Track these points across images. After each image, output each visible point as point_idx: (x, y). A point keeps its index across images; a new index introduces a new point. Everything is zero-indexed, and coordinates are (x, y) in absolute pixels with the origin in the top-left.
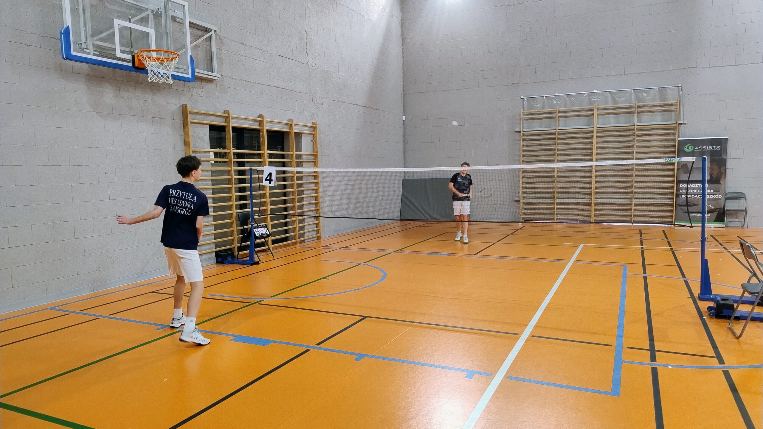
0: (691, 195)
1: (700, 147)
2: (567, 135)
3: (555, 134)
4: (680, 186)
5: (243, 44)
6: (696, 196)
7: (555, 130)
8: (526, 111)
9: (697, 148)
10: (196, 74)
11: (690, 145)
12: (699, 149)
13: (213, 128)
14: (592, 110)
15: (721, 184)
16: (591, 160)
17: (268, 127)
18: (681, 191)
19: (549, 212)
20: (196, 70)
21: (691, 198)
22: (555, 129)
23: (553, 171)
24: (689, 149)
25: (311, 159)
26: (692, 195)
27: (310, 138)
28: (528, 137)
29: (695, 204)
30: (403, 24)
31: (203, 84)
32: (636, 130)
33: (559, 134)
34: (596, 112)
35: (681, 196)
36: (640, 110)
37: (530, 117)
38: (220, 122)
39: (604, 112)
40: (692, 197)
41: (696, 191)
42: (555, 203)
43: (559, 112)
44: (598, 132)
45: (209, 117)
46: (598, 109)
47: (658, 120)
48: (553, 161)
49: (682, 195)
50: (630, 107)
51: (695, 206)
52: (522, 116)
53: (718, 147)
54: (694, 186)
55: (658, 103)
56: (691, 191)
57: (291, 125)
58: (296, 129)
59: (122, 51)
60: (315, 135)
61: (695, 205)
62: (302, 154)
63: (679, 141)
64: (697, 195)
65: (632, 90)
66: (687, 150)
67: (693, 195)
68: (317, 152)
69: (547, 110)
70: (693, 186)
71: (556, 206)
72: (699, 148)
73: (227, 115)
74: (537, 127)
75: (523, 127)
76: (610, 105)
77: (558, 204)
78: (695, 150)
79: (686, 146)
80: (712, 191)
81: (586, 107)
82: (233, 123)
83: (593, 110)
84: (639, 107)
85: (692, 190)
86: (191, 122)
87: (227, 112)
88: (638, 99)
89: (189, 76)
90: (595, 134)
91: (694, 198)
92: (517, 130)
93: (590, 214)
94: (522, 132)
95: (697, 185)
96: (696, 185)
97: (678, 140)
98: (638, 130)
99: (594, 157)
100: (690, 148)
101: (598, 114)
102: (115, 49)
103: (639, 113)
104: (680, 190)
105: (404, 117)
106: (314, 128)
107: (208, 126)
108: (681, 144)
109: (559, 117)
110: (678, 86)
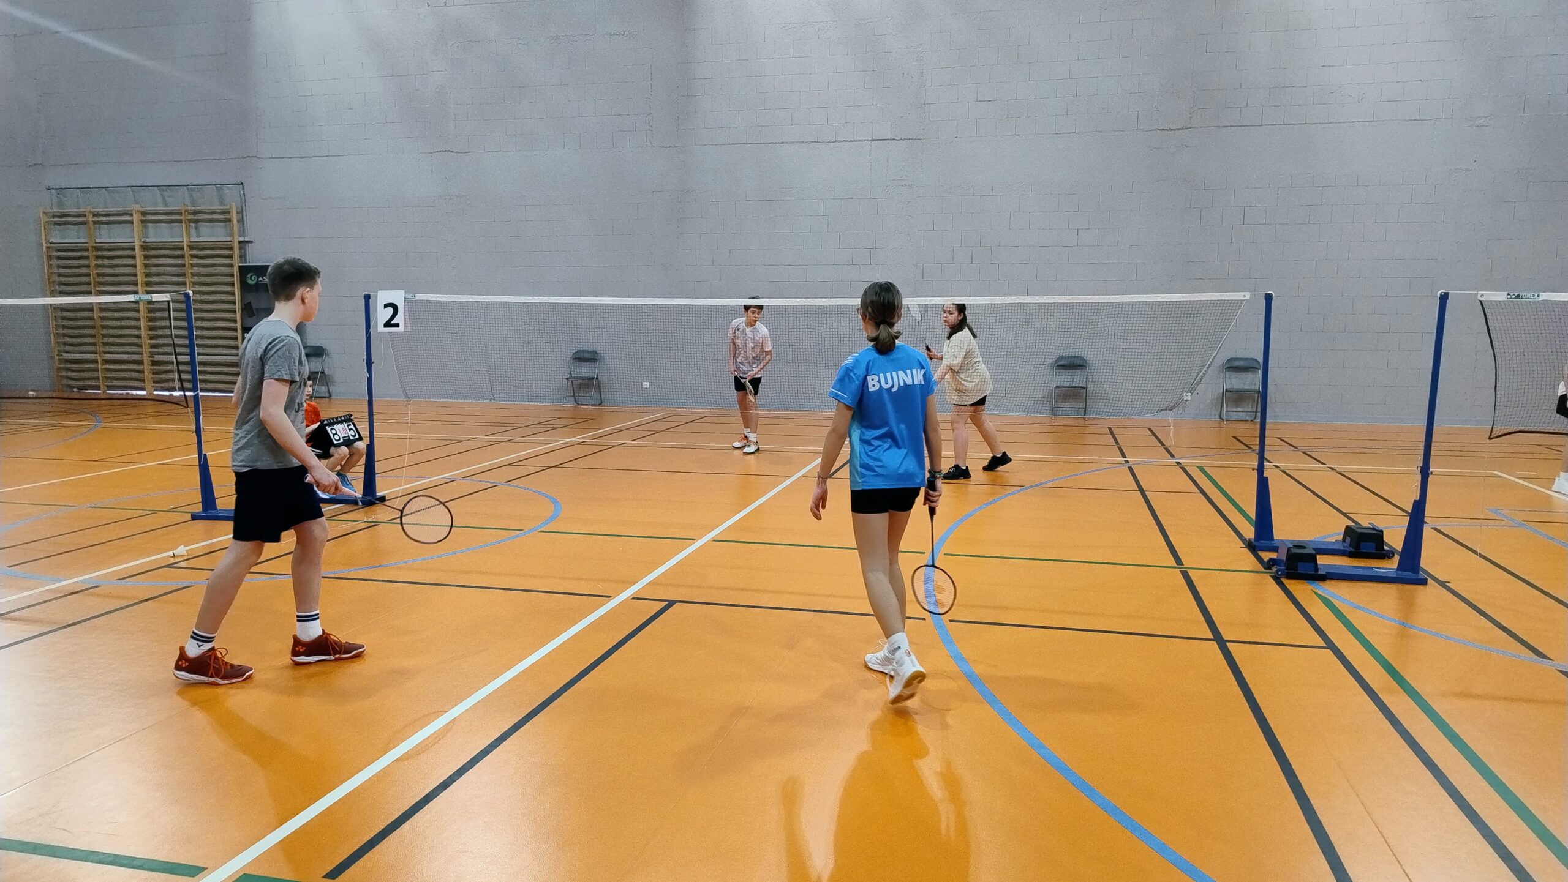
3: (88, 249)
7: (89, 243)
8: (57, 210)
11: (252, 274)
22: (89, 241)
23: (91, 310)
24: (252, 280)
28: (63, 253)
32: (185, 248)
33: (97, 249)
34: (136, 218)
36: (195, 218)
37: (61, 219)
39: (148, 219)
42: (100, 361)
44: (142, 248)
46: (144, 213)
48: (89, 293)
52: (44, 219)
55: (215, 207)
66: (248, 282)
69: (76, 210)
71: (100, 366)
74: (73, 237)
76: (161, 208)
79: (249, 276)
83: (131, 215)
84: (195, 213)
88: (193, 200)
90: (138, 252)
93: (144, 379)
94: (55, 245)
97: (239, 266)
98: (191, 248)
100: (253, 278)
101: (140, 221)
103: (197, 222)
108: (244, 271)
109: (95, 223)
110: (239, 182)
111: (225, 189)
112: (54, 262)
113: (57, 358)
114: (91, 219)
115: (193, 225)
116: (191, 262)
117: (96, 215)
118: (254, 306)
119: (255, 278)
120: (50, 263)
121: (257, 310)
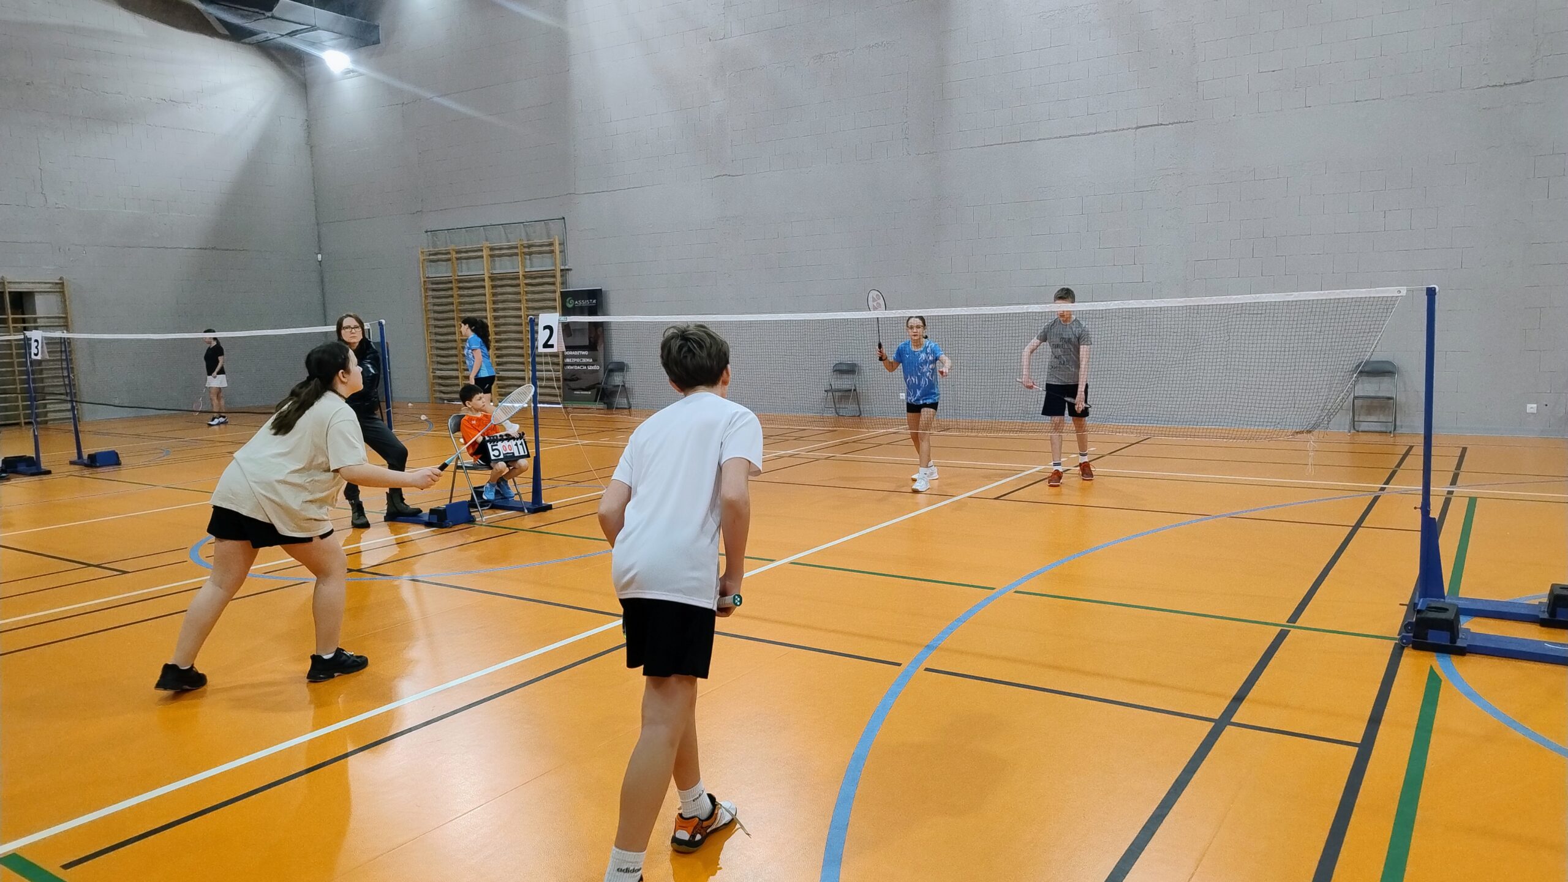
0: (574, 365)
2: (467, 283)
3: (453, 282)
8: (432, 250)
9: (576, 302)
11: (570, 298)
12: (578, 304)
15: (597, 350)
18: (566, 360)
21: (573, 370)
22: (452, 275)
24: (570, 304)
25: (59, 322)
27: (53, 297)
28: (436, 286)
29: (579, 377)
32: (521, 278)
33: (460, 281)
34: (485, 253)
35: (566, 367)
36: (529, 251)
37: (434, 257)
39: (495, 254)
40: (576, 368)
44: (492, 279)
46: (492, 249)
47: (540, 264)
50: (522, 247)
52: (426, 257)
53: (594, 301)
54: (576, 353)
55: (544, 241)
60: (64, 293)
61: (578, 379)
64: (580, 365)
65: (520, 222)
66: (568, 305)
67: (576, 365)
68: (68, 313)
69: (442, 249)
74: (442, 271)
75: (431, 272)
76: (505, 244)
78: (575, 305)
79: (568, 300)
80: (591, 360)
81: (477, 245)
83: (482, 250)
84: (529, 246)
90: (487, 283)
91: (578, 369)
92: (426, 275)
94: (426, 279)
95: (579, 352)
97: (560, 292)
98: (525, 277)
100: (571, 302)
103: (530, 254)
105: (320, 256)
106: (62, 284)
108: (565, 295)
109: (457, 259)
110: (561, 217)
111: (550, 223)
112: (430, 293)
113: (432, 374)
114: (454, 255)
115: (528, 257)
116: (525, 289)
117: (458, 252)
120: (427, 294)
121: (574, 331)
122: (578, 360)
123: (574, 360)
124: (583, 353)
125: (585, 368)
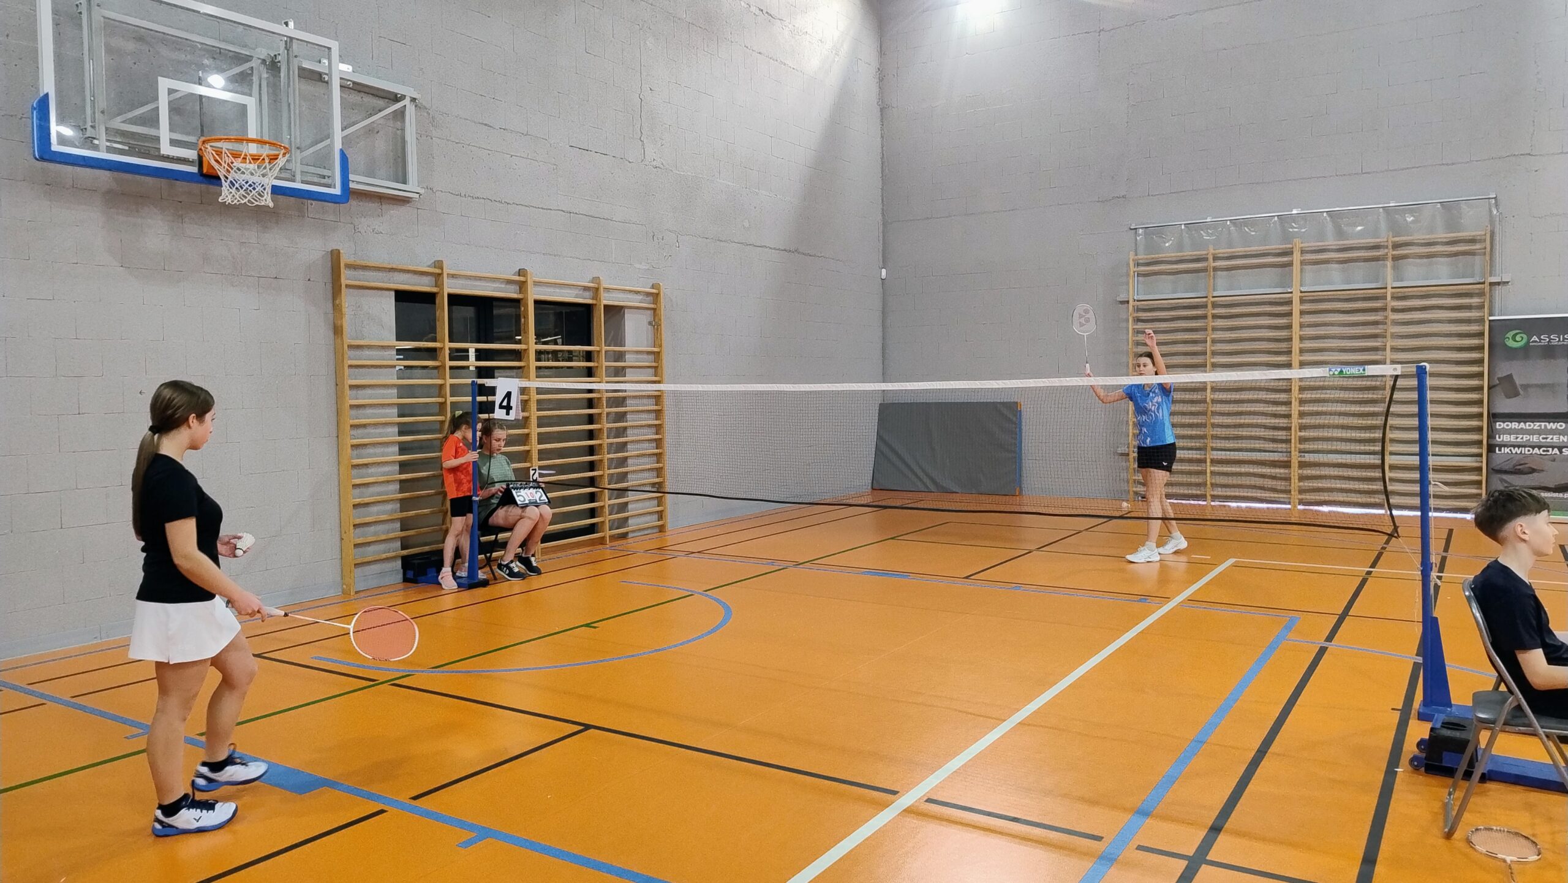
0: (1525, 446)
1: (1542, 337)
2: (1231, 309)
3: (1205, 306)
4: (1498, 427)
5: (486, 125)
6: (1536, 449)
7: (1206, 297)
8: (1142, 257)
9: (1535, 338)
10: (352, 185)
11: (1518, 331)
12: (1540, 342)
13: (403, 297)
14: (1288, 253)
16: (1289, 366)
17: (534, 294)
18: (1499, 438)
19: (1194, 479)
20: (351, 177)
21: (1521, 456)
22: (1204, 295)
23: (1204, 389)
24: (1518, 342)
25: (648, 361)
26: (1527, 449)
27: (645, 318)
28: (1147, 313)
29: (1534, 467)
30: (882, 77)
31: (384, 207)
32: (1389, 298)
33: (1215, 305)
34: (1297, 257)
35: (1500, 450)
36: (1401, 252)
37: (1150, 268)
38: (423, 285)
39: (1317, 258)
40: (1527, 452)
41: (1534, 438)
42: (1208, 461)
43: (1215, 259)
44: (1302, 301)
45: (396, 274)
46: (1303, 252)
47: (1442, 274)
48: (1200, 367)
49: (1503, 448)
50: (1377, 247)
51: (1535, 474)
52: (1132, 268)
54: (1530, 426)
55: (1442, 235)
56: (1525, 439)
57: (597, 289)
58: (607, 299)
59: (174, 143)
60: (658, 312)
61: (1533, 471)
62: (625, 352)
63: (1492, 323)
64: (1539, 447)
65: (1381, 209)
66: (1511, 343)
67: (1530, 447)
68: (660, 346)
69: (1188, 253)
70: (1528, 428)
71: (1209, 468)
72: (1540, 339)
73: (438, 271)
74: (1167, 290)
75: (1136, 291)
76: (1331, 242)
77: (1214, 462)
78: (1531, 344)
79: (1510, 334)
81: (1276, 246)
82: (451, 287)
83: (1292, 253)
84: (1396, 246)
85: (1525, 436)
86: (347, 286)
87: (439, 264)
88: (1395, 227)
89: (337, 191)
90: (1296, 307)
91: (1531, 454)
92: (1122, 297)
93: (1288, 488)
94: (1131, 302)
95: (1538, 424)
96: (1535, 425)
97: (1490, 321)
98: (1395, 298)
99: (1296, 358)
100: (1518, 338)
101: (1303, 263)
102: (159, 137)
103: (1397, 258)
104: (1497, 436)
105: (884, 271)
106: (655, 297)
107: (393, 293)
108: (1498, 329)
109: (1216, 269)
110: (1489, 197)
111: (1460, 208)
114: (1214, 263)
116: (1398, 317)
118: (1518, 381)
119: (1522, 338)
121: (1526, 387)
122: (1535, 439)
123: (1526, 437)
124: (1551, 426)
125: (1556, 451)
